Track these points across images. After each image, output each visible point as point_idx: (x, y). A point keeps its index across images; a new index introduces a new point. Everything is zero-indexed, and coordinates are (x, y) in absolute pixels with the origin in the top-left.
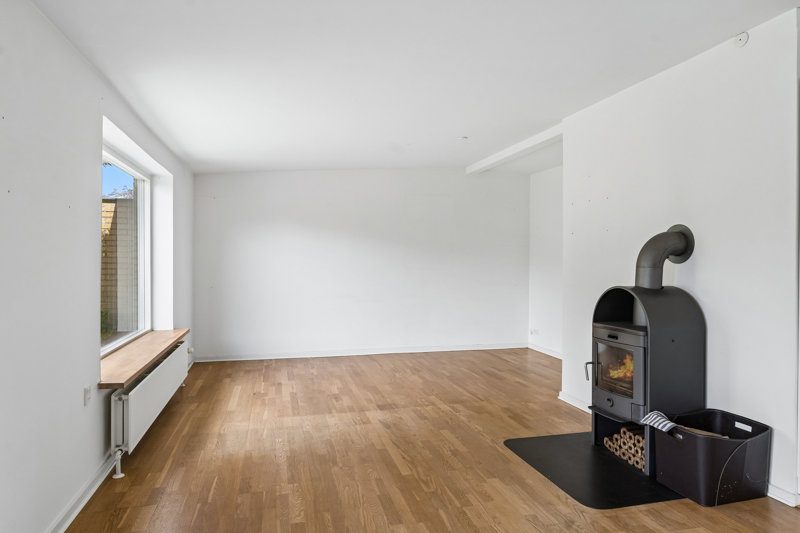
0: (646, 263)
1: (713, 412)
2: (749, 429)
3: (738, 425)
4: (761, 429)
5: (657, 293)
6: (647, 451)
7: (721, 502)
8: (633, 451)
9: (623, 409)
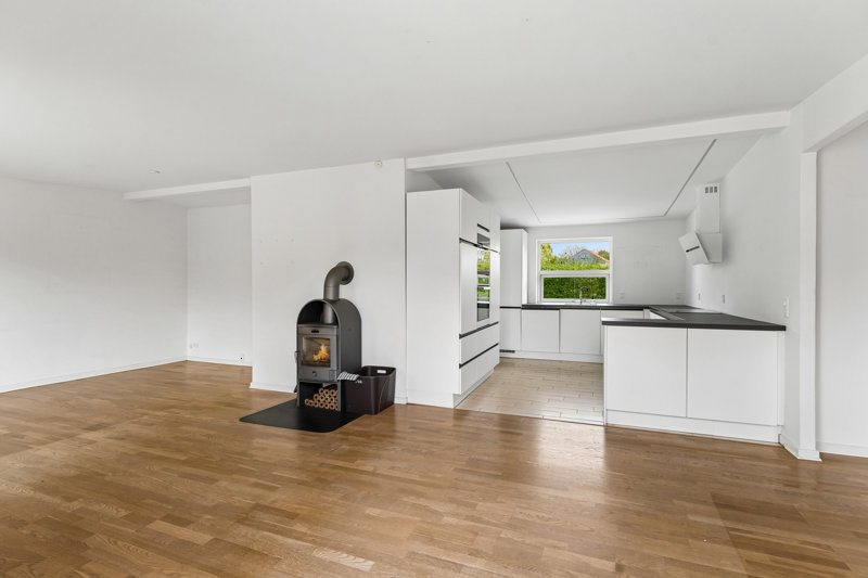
0: (331, 285)
1: (366, 368)
2: (384, 372)
3: (379, 371)
4: (391, 371)
5: (336, 302)
6: (339, 398)
7: (381, 410)
8: (329, 401)
9: (323, 375)
